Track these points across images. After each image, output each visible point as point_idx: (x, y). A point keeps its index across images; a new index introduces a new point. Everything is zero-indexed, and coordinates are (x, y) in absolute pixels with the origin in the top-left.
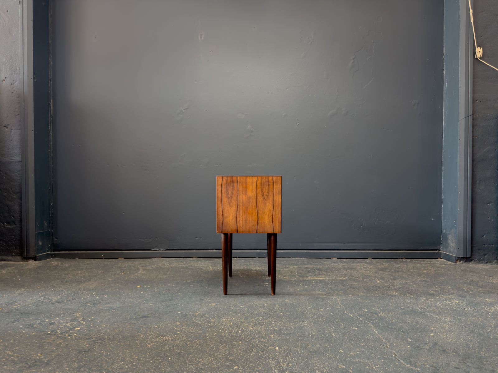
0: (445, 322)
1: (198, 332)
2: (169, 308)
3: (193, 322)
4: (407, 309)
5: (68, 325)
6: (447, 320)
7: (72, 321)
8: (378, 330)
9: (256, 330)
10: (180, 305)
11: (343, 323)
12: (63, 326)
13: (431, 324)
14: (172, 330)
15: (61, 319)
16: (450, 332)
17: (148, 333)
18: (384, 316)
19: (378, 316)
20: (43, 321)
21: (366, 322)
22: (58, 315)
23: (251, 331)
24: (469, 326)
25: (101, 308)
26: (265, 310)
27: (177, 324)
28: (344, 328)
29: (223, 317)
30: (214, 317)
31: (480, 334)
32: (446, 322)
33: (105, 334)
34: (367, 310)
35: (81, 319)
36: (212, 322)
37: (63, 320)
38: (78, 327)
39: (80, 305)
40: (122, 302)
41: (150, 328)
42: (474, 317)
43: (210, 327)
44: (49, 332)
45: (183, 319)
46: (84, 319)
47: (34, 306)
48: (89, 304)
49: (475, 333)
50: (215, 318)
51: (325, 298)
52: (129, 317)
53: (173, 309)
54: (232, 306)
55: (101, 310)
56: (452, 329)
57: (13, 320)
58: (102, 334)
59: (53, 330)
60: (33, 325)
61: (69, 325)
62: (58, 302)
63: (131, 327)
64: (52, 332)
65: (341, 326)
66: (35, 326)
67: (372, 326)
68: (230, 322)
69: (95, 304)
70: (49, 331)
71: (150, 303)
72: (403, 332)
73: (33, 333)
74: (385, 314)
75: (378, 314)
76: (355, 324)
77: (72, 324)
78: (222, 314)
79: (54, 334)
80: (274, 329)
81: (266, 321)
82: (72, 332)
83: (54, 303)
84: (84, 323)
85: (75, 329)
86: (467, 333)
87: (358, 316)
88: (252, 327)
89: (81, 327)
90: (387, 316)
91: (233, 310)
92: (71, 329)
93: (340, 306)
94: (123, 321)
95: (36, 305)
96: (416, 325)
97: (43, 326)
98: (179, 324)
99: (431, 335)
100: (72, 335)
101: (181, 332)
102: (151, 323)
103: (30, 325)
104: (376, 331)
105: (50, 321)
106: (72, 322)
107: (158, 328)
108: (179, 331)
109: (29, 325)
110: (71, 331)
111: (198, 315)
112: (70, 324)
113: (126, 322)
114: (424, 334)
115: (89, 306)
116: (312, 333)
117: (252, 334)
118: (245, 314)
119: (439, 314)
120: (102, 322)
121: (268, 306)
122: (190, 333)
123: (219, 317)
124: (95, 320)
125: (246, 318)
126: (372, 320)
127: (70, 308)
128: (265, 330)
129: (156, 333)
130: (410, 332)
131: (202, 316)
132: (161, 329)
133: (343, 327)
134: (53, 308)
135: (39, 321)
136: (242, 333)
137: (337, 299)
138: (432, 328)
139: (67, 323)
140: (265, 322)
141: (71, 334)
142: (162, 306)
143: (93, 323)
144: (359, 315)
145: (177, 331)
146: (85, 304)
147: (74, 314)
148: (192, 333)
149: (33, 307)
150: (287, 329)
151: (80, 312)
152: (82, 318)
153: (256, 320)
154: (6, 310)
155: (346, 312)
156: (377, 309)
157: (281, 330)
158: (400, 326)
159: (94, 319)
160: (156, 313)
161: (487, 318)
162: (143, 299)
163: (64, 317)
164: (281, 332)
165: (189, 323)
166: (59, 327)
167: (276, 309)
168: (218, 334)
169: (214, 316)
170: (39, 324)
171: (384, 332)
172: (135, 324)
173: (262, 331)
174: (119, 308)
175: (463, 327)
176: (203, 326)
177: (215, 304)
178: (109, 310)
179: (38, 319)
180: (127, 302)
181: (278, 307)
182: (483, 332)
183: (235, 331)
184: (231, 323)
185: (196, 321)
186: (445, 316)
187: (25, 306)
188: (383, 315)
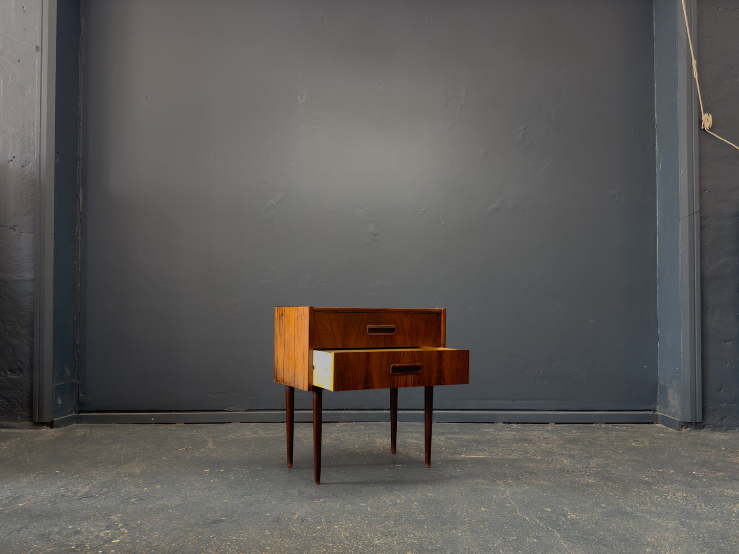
0: (667, 530)
1: (297, 546)
2: (253, 508)
3: (289, 531)
4: (610, 507)
5: (102, 534)
6: (671, 525)
7: (108, 527)
8: (568, 542)
9: (385, 544)
10: (270, 502)
11: (515, 531)
12: (94, 537)
13: (647, 533)
14: (257, 543)
15: (91, 525)
16: (675, 545)
17: (222, 549)
18: (576, 519)
19: (567, 519)
20: (65, 529)
21: (550, 529)
22: (86, 518)
23: (377, 545)
24: (704, 536)
25: (150, 506)
26: (397, 510)
27: (266, 534)
28: (516, 540)
29: (335, 522)
30: (320, 523)
31: (720, 549)
32: (669, 529)
33: (157, 550)
34: (550, 510)
35: (121, 524)
36: (318, 531)
37: (93, 527)
38: (117, 539)
39: (119, 502)
40: (182, 497)
41: (225, 540)
42: (711, 520)
43: (315, 538)
44: (74, 547)
45: (274, 525)
46: (125, 525)
47: (50, 503)
48: (133, 500)
49: (713, 547)
50: (322, 525)
51: (487, 489)
52: (193, 522)
53: (259, 508)
54: (348, 504)
55: (151, 509)
56: (679, 541)
57: (18, 526)
58: (153, 551)
59: (79, 543)
60: (49, 534)
61: (103, 535)
62: (87, 496)
63: (197, 538)
64: (77, 546)
65: (512, 537)
66: (52, 536)
67: (559, 536)
68: (346, 529)
69: (141, 499)
70: (72, 546)
71: (224, 498)
72: (605, 546)
73: (48, 548)
74: (577, 516)
75: (567, 516)
76: (533, 533)
77: (108, 534)
78: (333, 517)
79: (81, 551)
80: (411, 541)
81: (400, 528)
82: (108, 547)
83: (79, 499)
84: (126, 531)
85: (113, 542)
86: (701, 547)
87: (538, 519)
88: (379, 540)
89: (120, 538)
90: (581, 518)
91: (349, 510)
92: (106, 542)
93: (510, 503)
94: (184, 528)
95: (53, 501)
96: (625, 535)
97: (64, 537)
98: (268, 533)
99: (648, 550)
100: (107, 551)
101: (272, 548)
102: (226, 532)
103: (45, 535)
104: (565, 543)
105: (75, 529)
106: (108, 530)
107: (237, 540)
108: (269, 545)
109: (43, 535)
110: (106, 545)
111: (297, 519)
112: (104, 534)
113: (188, 529)
114: (636, 549)
115: (133, 502)
116: (468, 549)
117: (380, 550)
118: (367, 516)
119: (659, 515)
120: (152, 529)
121: (402, 504)
122: (284, 548)
123: (328, 522)
124: (142, 526)
125: (369, 525)
126: (558, 525)
127: (105, 507)
128: (399, 543)
129: (234, 548)
130: (616, 546)
131: (302, 521)
132: (242, 541)
133: (515, 538)
134: (79, 507)
135: (57, 529)
136: (364, 549)
137: (505, 491)
138: (649, 539)
139: (100, 531)
140: (399, 530)
141: (106, 549)
142: (242, 503)
143: (140, 532)
144: (539, 518)
145: (265, 545)
146: (127, 499)
147: (110, 516)
148: (288, 549)
149: (49, 505)
150: (431, 542)
151: (119, 513)
152: (123, 523)
153: (385, 527)
154: (7, 509)
155: (520, 513)
156: (566, 508)
157: (422, 543)
158: (600, 535)
159: (141, 525)
160: (234, 515)
161: (731, 521)
162: (213, 492)
163: (96, 522)
164: (422, 548)
165: (283, 532)
166: (87, 539)
167: (415, 509)
168: (327, 550)
169: (321, 520)
170: (58, 533)
171: (576, 545)
172: (202, 533)
173: (393, 546)
174: (178, 506)
175: (694, 538)
176: (305, 537)
177: (322, 500)
178: (164, 510)
179: (56, 526)
180: (190, 496)
181: (416, 505)
182: (725, 544)
183: (353, 546)
184: (346, 532)
185: (294, 529)
186: (667, 519)
187: (36, 503)
188: (574, 517)
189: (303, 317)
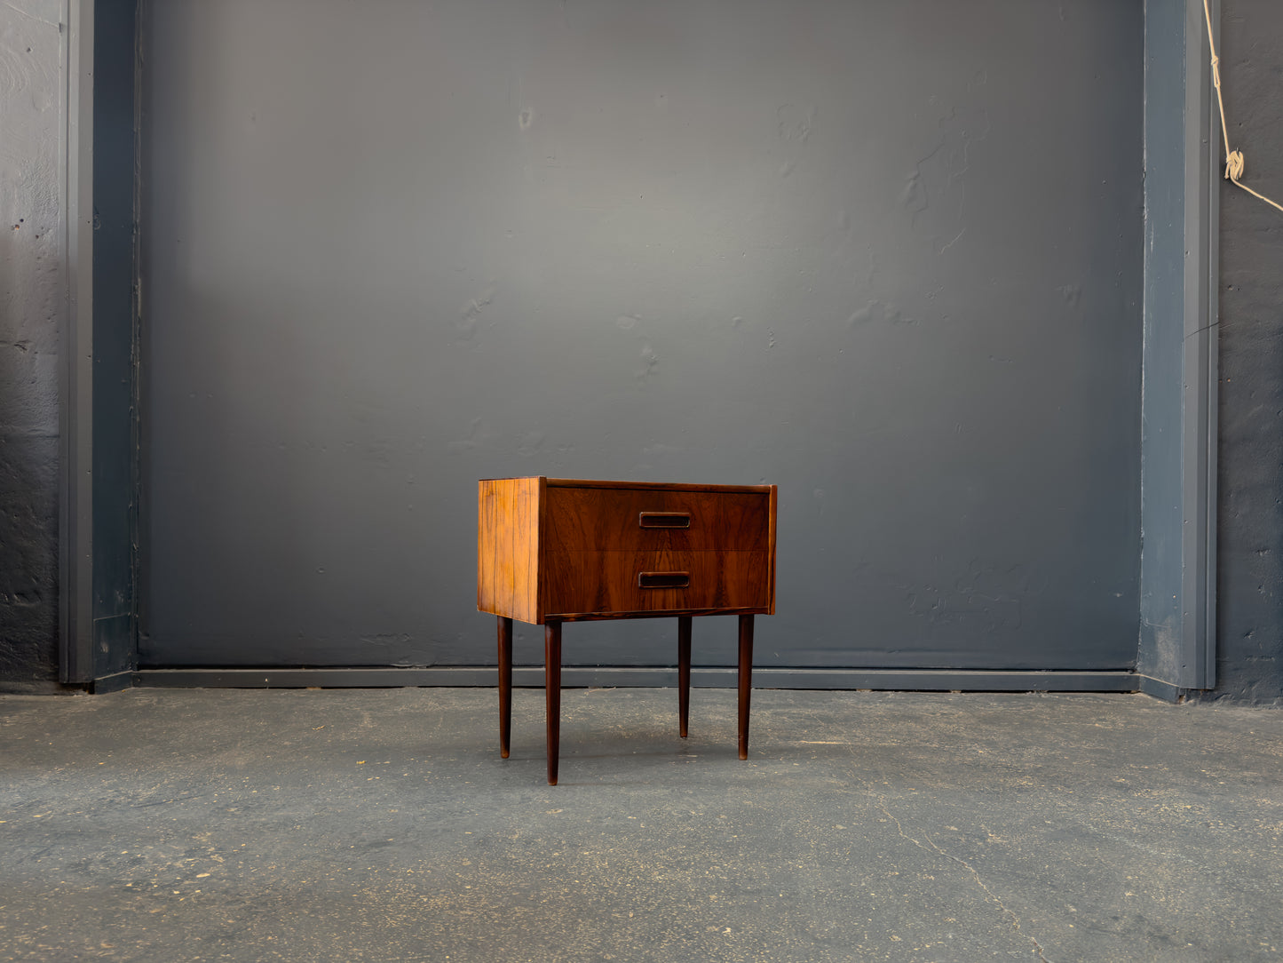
0: (1160, 862)
1: (518, 884)
2: (441, 822)
3: (505, 859)
4: (1060, 826)
5: (179, 864)
6: (1167, 854)
7: (190, 853)
8: (989, 881)
9: (671, 881)
10: (471, 813)
11: (896, 863)
12: (164, 869)
13: (1126, 867)
14: (449, 879)
15: (160, 850)
16: (1174, 887)
17: (388, 888)
18: (1002, 844)
19: (986, 844)
20: (114, 855)
21: (957, 859)
22: (152, 839)
23: (658, 883)
24: (1224, 873)
25: (263, 819)
26: (693, 827)
27: (464, 864)
28: (899, 877)
29: (584, 845)
30: (559, 847)
31: (1253, 894)
32: (1162, 861)
33: (276, 890)
34: (956, 829)
35: (213, 849)
36: (554, 859)
37: (164, 852)
38: (204, 872)
39: (208, 812)
40: (318, 805)
41: (393, 875)
42: (1236, 846)
43: (550, 871)
44: (130, 885)
45: (478, 851)
46: (220, 849)
47: (88, 813)
48: (233, 810)
49: (1241, 890)
50: (561, 849)
51: (847, 794)
52: (337, 845)
53: (453, 823)
54: (607, 817)
55: (264, 824)
56: (1181, 880)
57: (34, 851)
58: (267, 891)
59: (140, 877)
60: (88, 863)
61: (181, 866)
62: (153, 802)
63: (345, 871)
64: (136, 883)
65: (892, 871)
66: (91, 867)
67: (973, 871)
68: (603, 858)
69: (247, 808)
70: (128, 882)
71: (392, 807)
72: (1054, 887)
73: (86, 886)
74: (1003, 838)
75: (985, 839)
76: (928, 866)
77: (189, 863)
78: (580, 837)
79: (143, 891)
80: (717, 877)
81: (697, 857)
82: (189, 885)
83: (140, 807)
84: (221, 860)
85: (198, 876)
86: (1220, 889)
87: (935, 843)
88: (660, 874)
89: (212, 870)
90: (1010, 843)
91: (607, 826)
92: (186, 877)
93: (886, 817)
94: (322, 856)
95: (95, 811)
96: (1086, 870)
97: (115, 868)
98: (469, 863)
99: (1128, 894)
100: (189, 891)
101: (475, 886)
102: (396, 861)
103: (80, 864)
104: (983, 883)
105: (132, 855)
106: (189, 858)
107: (414, 875)
108: (470, 882)
109: (77, 865)
110: (187, 882)
111: (518, 840)
112: (184, 864)
113: (329, 857)
114: (1108, 893)
115: (233, 814)
116: (816, 890)
117: (662, 891)
118: (640, 837)
119: (1145, 839)
120: (266, 857)
121: (700, 817)
122: (497, 887)
123: (573, 846)
124: (250, 852)
125: (643, 850)
126: (970, 853)
127: (184, 820)
128: (696, 880)
129: (409, 888)
130: (1072, 887)
131: (528, 843)
132: (423, 876)
133: (897, 873)
134: (139, 821)
135: (101, 855)
136: (635, 888)
137: (877, 798)
138: (1129, 877)
139: (176, 859)
140: (695, 859)
141: (185, 889)
142: (423, 815)
143: (245, 861)
144: (939, 842)
145: (464, 882)
146: (222, 809)
147: (193, 834)
148: (503, 888)
149: (87, 816)
150: (750, 879)
151: (209, 831)
152: (215, 847)
153: (670, 854)
154: (15, 824)
155: (904, 834)
156: (983, 825)
157: (735, 880)
158: (1044, 870)
159: (247, 850)
160: (409, 834)
161: (1269, 849)
162: (373, 797)
163: (168, 845)
164: (736, 888)
165: (495, 862)
166: (153, 871)
167: (721, 825)
168: (571, 891)
169: (560, 842)
170: (103, 861)
171: (1004, 886)
172: (354, 862)
173: (686, 885)
174: (311, 819)
175: (1208, 875)
176: (531, 869)
177: (560, 811)
178: (286, 825)
179: (99, 850)
180: (331, 804)
181: (724, 820)
182: (1261, 887)
183: (615, 884)
184: (604, 862)
185: (514, 857)
186: (1160, 845)
187: (64, 813)
188: (999, 840)
189: (528, 496)
